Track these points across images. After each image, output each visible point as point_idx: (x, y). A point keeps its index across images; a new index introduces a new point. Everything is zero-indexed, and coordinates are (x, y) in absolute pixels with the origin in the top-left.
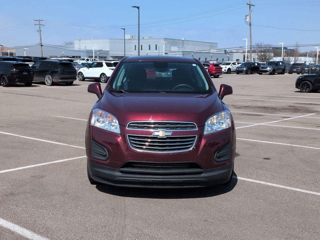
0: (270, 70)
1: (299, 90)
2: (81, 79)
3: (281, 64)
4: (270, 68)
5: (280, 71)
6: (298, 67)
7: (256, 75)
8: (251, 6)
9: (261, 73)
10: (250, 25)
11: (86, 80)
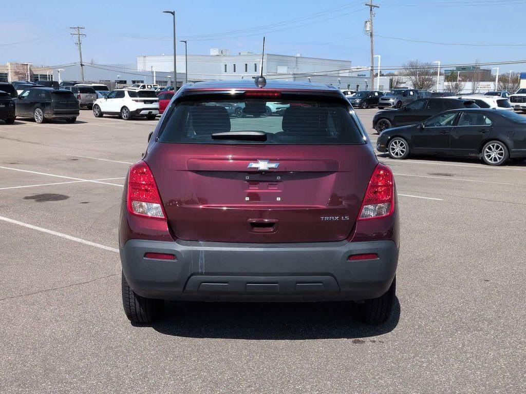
1: (376, 131)
2: (97, 114)
3: (411, 93)
4: (394, 99)
8: (373, 7)
10: (371, 35)
11: (104, 115)
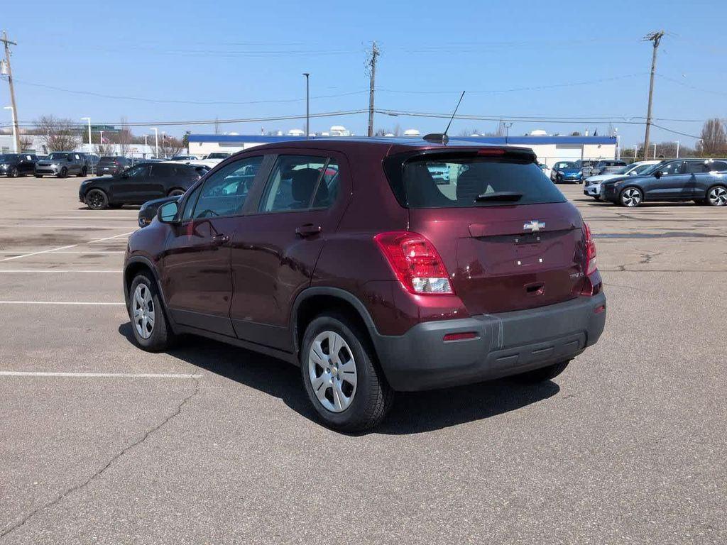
0: (56, 169)
1: (87, 206)
3: (77, 157)
4: (56, 164)
5: (78, 171)
6: (112, 164)
7: (31, 179)
8: (8, 44)
9: (39, 174)
10: (10, 80)
